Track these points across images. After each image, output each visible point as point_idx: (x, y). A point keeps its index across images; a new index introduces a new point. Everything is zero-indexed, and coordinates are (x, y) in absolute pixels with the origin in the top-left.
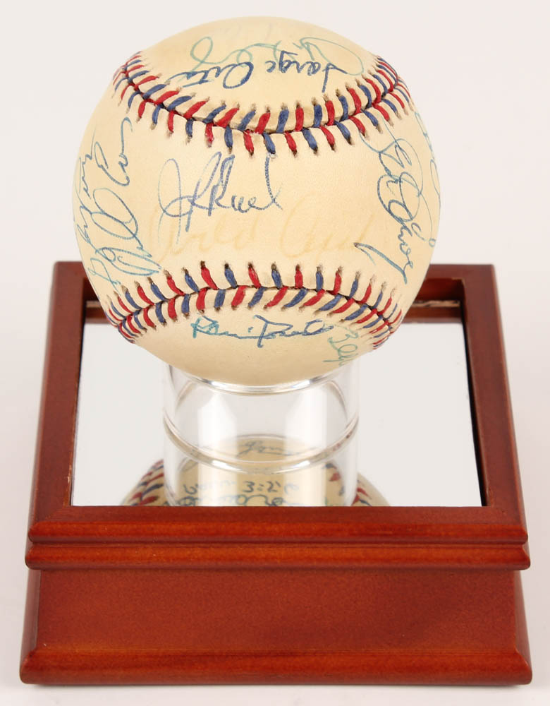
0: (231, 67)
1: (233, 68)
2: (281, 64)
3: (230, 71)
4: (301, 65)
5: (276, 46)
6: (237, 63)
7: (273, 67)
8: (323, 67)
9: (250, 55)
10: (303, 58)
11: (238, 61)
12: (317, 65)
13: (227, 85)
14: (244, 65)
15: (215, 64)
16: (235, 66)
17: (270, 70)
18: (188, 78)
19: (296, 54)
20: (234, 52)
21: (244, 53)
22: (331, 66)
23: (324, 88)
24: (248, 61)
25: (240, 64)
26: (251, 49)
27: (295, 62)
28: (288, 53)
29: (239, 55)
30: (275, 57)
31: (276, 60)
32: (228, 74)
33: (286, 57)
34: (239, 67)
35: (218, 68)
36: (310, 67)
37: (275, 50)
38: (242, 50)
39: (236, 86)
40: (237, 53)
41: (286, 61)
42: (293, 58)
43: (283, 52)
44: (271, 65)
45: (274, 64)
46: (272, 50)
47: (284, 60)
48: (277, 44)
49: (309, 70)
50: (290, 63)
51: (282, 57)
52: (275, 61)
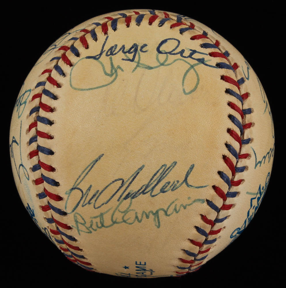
0: (173, 53)
1: (172, 51)
2: (136, 50)
3: (174, 50)
4: (121, 51)
5: (137, 66)
6: (168, 54)
7: (142, 47)
8: (104, 54)
9: (157, 59)
10: (118, 58)
11: (167, 55)
12: (109, 53)
13: (177, 42)
14: (163, 52)
15: (183, 60)
16: (170, 53)
17: (145, 45)
18: (203, 59)
19: (123, 59)
20: (169, 65)
21: (162, 62)
22: (97, 57)
23: (106, 39)
24: (160, 55)
25: (166, 53)
26: (156, 65)
27: (125, 53)
28: (129, 60)
29: (166, 61)
30: (139, 55)
31: (139, 54)
32: (176, 48)
33: (131, 56)
34: (167, 51)
35: (182, 55)
36: (114, 51)
37: (138, 63)
38: (162, 64)
39: (171, 39)
40: (166, 63)
41: (132, 53)
42: (126, 56)
43: (132, 60)
44: (144, 49)
45: (141, 50)
46: (141, 62)
47: (133, 54)
48: (136, 68)
49: (116, 48)
50: (129, 52)
51: (134, 56)
52: (140, 52)
